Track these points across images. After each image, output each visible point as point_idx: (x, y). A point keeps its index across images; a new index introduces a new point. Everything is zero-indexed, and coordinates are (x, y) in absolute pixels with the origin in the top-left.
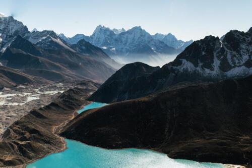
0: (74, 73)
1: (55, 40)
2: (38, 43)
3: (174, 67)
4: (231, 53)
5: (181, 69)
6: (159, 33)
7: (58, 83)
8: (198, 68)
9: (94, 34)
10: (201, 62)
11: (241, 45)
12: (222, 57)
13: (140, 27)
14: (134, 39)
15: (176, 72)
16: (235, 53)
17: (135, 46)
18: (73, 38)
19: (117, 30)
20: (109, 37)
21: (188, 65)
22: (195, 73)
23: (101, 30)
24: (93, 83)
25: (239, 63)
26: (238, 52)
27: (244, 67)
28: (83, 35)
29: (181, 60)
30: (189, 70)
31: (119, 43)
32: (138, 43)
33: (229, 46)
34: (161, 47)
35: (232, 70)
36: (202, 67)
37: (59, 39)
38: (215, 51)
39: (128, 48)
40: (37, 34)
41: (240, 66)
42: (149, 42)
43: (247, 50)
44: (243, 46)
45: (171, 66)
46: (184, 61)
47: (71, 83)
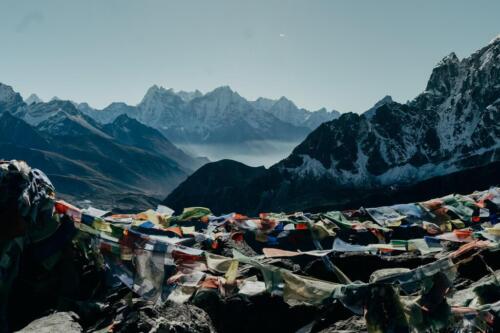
0: (109, 179)
1: (73, 118)
2: (41, 125)
3: (290, 170)
4: (387, 142)
5: (301, 172)
6: (264, 97)
7: (82, 199)
8: (330, 171)
9: (144, 103)
10: (336, 158)
11: (403, 128)
12: (371, 150)
13: (228, 87)
14: (217, 110)
15: (293, 178)
16: (392, 141)
17: (220, 123)
18: (106, 110)
19: (186, 93)
20: (172, 107)
21: (313, 166)
22: (326, 180)
23: (157, 94)
24: (145, 197)
25: (401, 159)
26: (399, 140)
27: (409, 167)
28: (124, 105)
29: (301, 156)
30: (316, 173)
31: (191, 118)
32: (224, 117)
33: (382, 129)
34: (269, 123)
35: (390, 171)
36: (338, 168)
37: (79, 117)
38: (360, 138)
39: (207, 126)
40: (38, 107)
41: (403, 164)
42: (245, 115)
43: (413, 136)
44: (407, 129)
45: (283, 168)
46: (306, 158)
47: (106, 199)
